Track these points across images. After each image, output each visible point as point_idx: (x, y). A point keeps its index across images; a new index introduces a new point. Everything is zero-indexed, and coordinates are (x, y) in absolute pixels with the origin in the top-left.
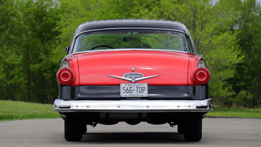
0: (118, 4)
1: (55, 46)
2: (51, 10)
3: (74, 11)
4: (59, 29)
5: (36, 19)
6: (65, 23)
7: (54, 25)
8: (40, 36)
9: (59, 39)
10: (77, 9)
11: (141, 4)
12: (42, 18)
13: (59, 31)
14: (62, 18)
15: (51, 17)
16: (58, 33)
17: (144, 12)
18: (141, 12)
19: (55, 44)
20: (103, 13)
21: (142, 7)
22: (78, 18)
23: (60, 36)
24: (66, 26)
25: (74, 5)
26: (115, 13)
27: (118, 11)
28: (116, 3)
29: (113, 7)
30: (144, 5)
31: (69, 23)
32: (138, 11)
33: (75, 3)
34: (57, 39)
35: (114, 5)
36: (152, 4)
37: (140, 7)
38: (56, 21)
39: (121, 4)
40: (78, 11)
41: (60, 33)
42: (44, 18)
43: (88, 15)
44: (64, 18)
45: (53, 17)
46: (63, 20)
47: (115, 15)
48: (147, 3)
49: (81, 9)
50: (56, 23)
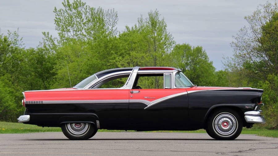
0: (99, 53)
1: (53, 83)
2: (49, 57)
3: (67, 58)
4: (55, 71)
5: (37, 63)
6: (60, 67)
7: (52, 68)
8: (41, 76)
9: (56, 78)
10: (69, 56)
11: (116, 53)
12: (42, 62)
13: (56, 72)
14: (58, 63)
15: (49, 62)
16: (54, 74)
17: (119, 58)
18: (117, 59)
19: (53, 81)
20: (89, 60)
21: (117, 55)
22: (69, 63)
23: (56, 76)
24: (60, 69)
25: (67, 54)
26: (97, 60)
27: (99, 58)
28: (97, 52)
29: (95, 56)
30: (119, 53)
31: (62, 66)
32: (115, 58)
33: (67, 52)
34: (53, 78)
35: (96, 54)
36: (125, 53)
37: (116, 55)
38: (53, 66)
39: (101, 54)
40: (69, 58)
41: (57, 74)
42: (44, 63)
43: (77, 61)
44: (59, 63)
45: (51, 62)
46: (58, 64)
47: (97, 62)
48: (121, 52)
49: (72, 56)
50: (53, 67)
